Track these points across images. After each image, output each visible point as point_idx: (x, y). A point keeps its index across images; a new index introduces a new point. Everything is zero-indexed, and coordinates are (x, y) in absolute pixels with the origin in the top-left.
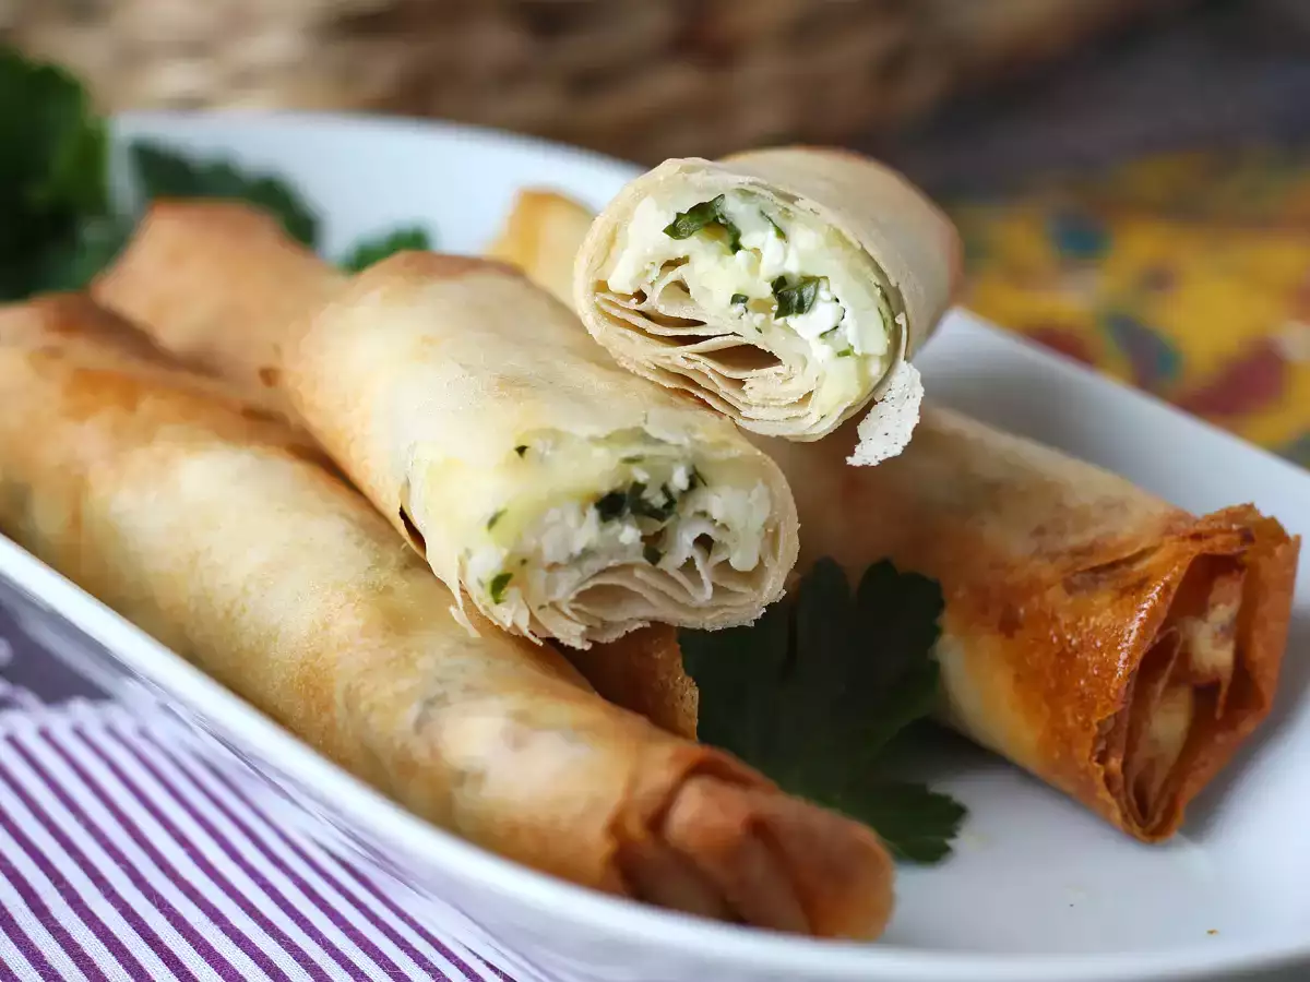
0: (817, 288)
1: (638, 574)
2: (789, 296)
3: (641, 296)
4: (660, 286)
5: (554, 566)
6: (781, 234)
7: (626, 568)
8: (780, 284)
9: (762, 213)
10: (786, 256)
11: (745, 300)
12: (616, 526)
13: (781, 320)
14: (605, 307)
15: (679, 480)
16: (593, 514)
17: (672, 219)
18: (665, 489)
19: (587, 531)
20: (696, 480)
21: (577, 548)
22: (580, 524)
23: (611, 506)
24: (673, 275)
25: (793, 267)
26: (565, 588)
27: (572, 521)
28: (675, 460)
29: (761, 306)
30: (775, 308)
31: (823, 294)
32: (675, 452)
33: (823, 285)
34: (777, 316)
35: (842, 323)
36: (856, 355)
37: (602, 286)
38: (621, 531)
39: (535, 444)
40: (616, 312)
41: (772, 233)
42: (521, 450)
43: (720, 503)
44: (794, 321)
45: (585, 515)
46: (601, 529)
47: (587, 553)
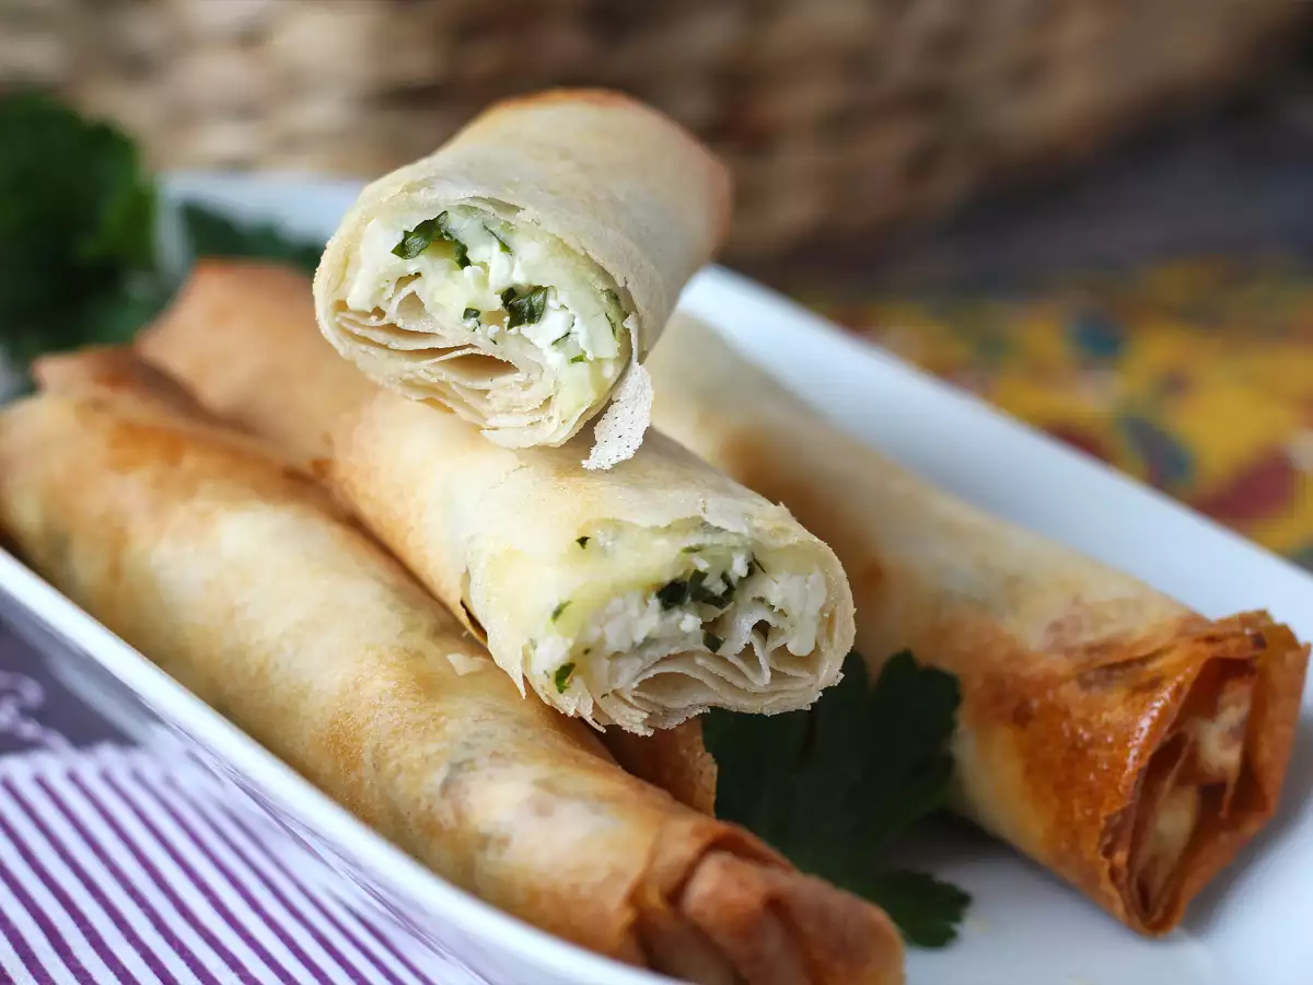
0: (545, 298)
1: (700, 661)
2: (520, 307)
3: (379, 312)
4: (395, 303)
5: (617, 655)
6: (505, 247)
7: (686, 656)
8: (509, 295)
9: (486, 228)
10: (512, 268)
11: (477, 314)
12: (677, 614)
13: (514, 330)
14: (345, 325)
15: (739, 568)
16: (655, 603)
17: (399, 238)
18: (724, 577)
19: (649, 620)
20: (754, 567)
21: (639, 638)
22: (642, 614)
23: (672, 594)
24: (406, 291)
25: (520, 278)
26: (628, 678)
27: (634, 611)
28: (734, 548)
29: (494, 317)
30: (507, 319)
31: (551, 302)
32: (734, 541)
33: (551, 294)
34: (510, 327)
35: (574, 329)
36: (589, 361)
37: (341, 306)
38: (683, 619)
39: (597, 536)
40: (357, 331)
41: (496, 247)
42: (583, 541)
43: (778, 589)
44: (527, 330)
45: (646, 604)
46: (663, 619)
47: (649, 642)
